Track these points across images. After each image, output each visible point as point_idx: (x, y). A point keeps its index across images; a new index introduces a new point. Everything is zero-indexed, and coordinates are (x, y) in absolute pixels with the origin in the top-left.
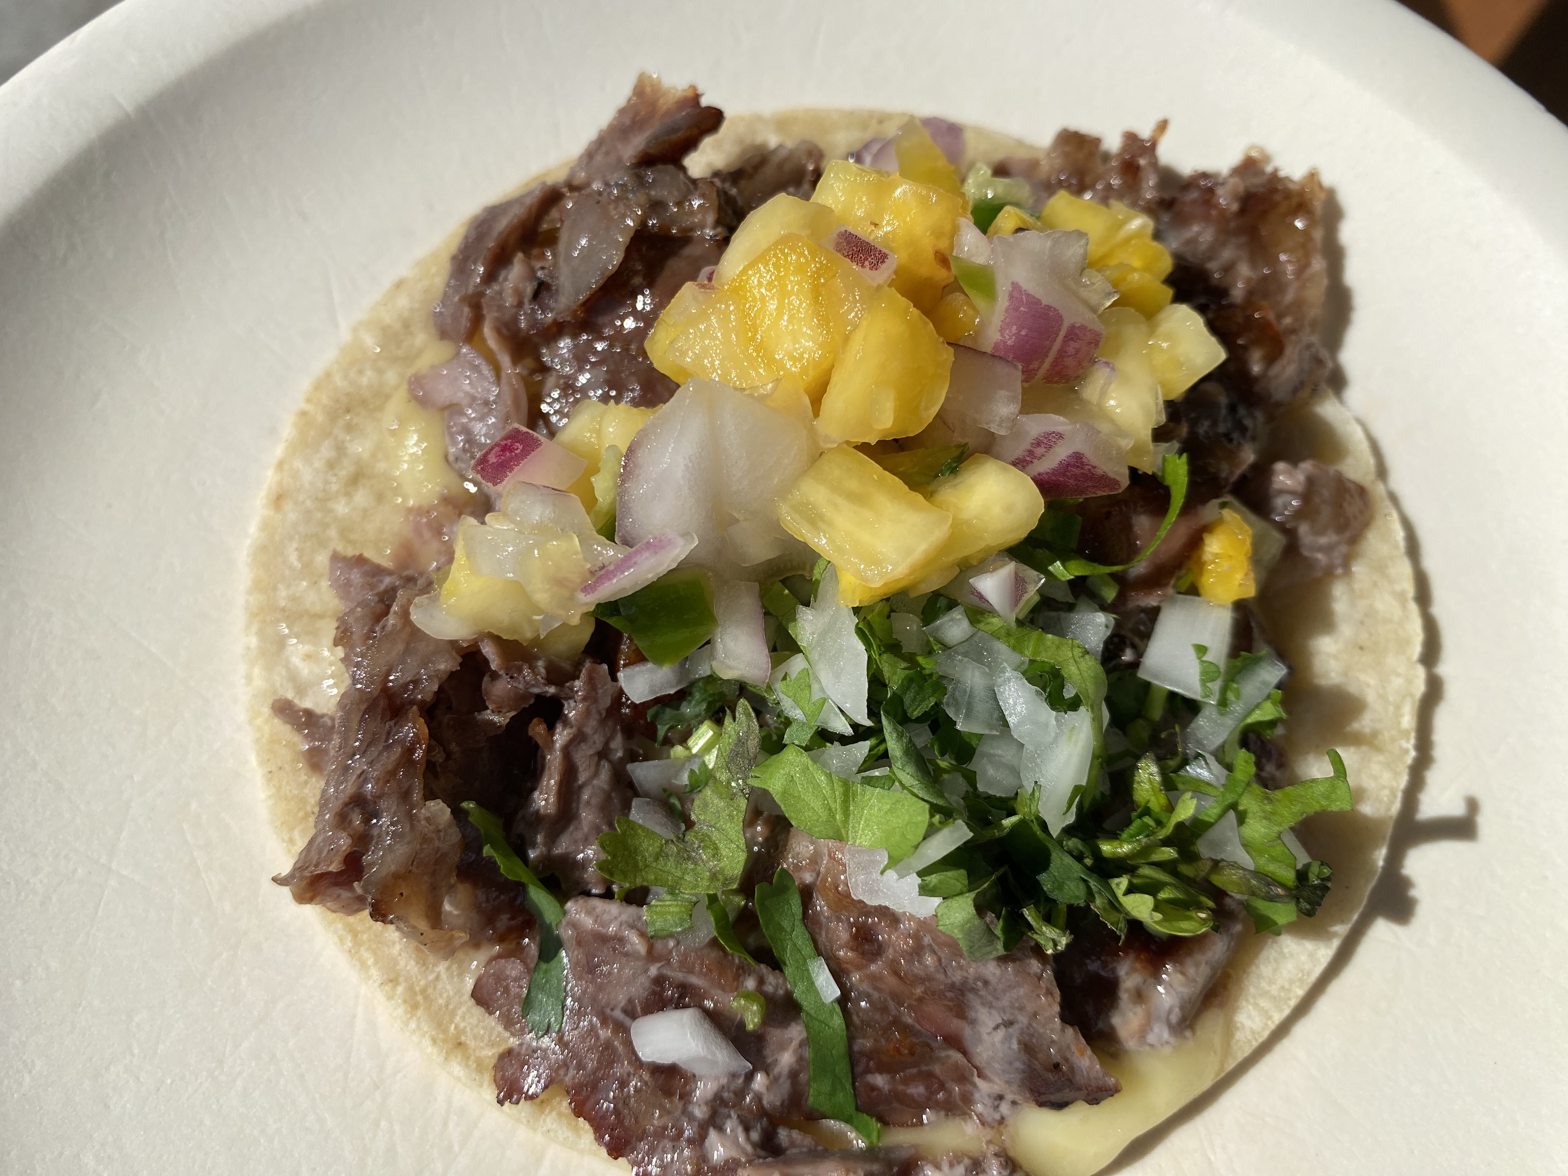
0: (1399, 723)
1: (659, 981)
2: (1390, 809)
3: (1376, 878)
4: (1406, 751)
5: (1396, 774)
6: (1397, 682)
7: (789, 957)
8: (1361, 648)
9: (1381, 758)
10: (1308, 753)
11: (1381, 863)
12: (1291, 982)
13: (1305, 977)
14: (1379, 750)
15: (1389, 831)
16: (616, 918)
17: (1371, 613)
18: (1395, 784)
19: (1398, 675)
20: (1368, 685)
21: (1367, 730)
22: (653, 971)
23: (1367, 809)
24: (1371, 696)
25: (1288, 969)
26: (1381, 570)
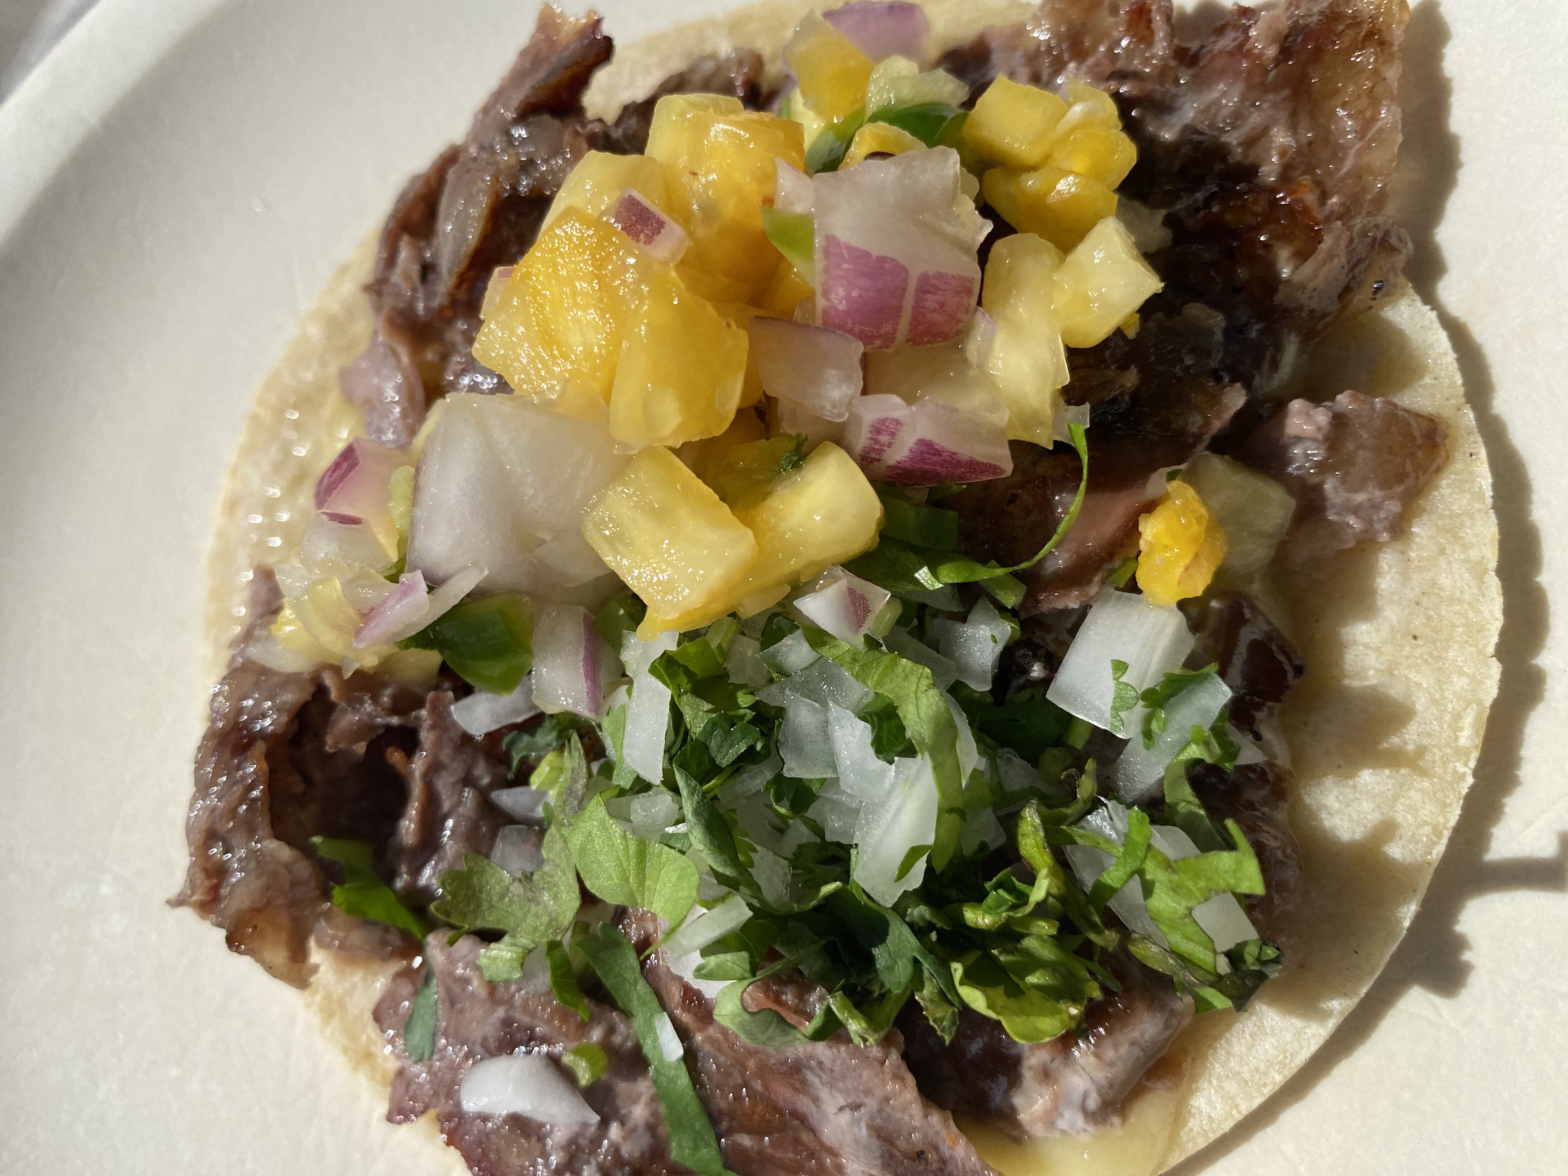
0: (1456, 739)
1: (507, 1023)
2: (1431, 854)
3: (1401, 939)
4: (1463, 777)
5: (1444, 806)
6: (1459, 683)
7: (637, 1008)
8: (1415, 637)
9: (1426, 784)
10: (1325, 775)
11: (1407, 924)
12: (1269, 1064)
13: (1288, 1061)
14: (1424, 773)
15: (1425, 881)
16: (465, 956)
17: (1431, 589)
18: (1441, 820)
19: (1462, 674)
20: (1419, 685)
21: (1410, 747)
22: (501, 1012)
23: (1395, 851)
24: (1421, 703)
25: (1267, 1047)
26: (1453, 532)
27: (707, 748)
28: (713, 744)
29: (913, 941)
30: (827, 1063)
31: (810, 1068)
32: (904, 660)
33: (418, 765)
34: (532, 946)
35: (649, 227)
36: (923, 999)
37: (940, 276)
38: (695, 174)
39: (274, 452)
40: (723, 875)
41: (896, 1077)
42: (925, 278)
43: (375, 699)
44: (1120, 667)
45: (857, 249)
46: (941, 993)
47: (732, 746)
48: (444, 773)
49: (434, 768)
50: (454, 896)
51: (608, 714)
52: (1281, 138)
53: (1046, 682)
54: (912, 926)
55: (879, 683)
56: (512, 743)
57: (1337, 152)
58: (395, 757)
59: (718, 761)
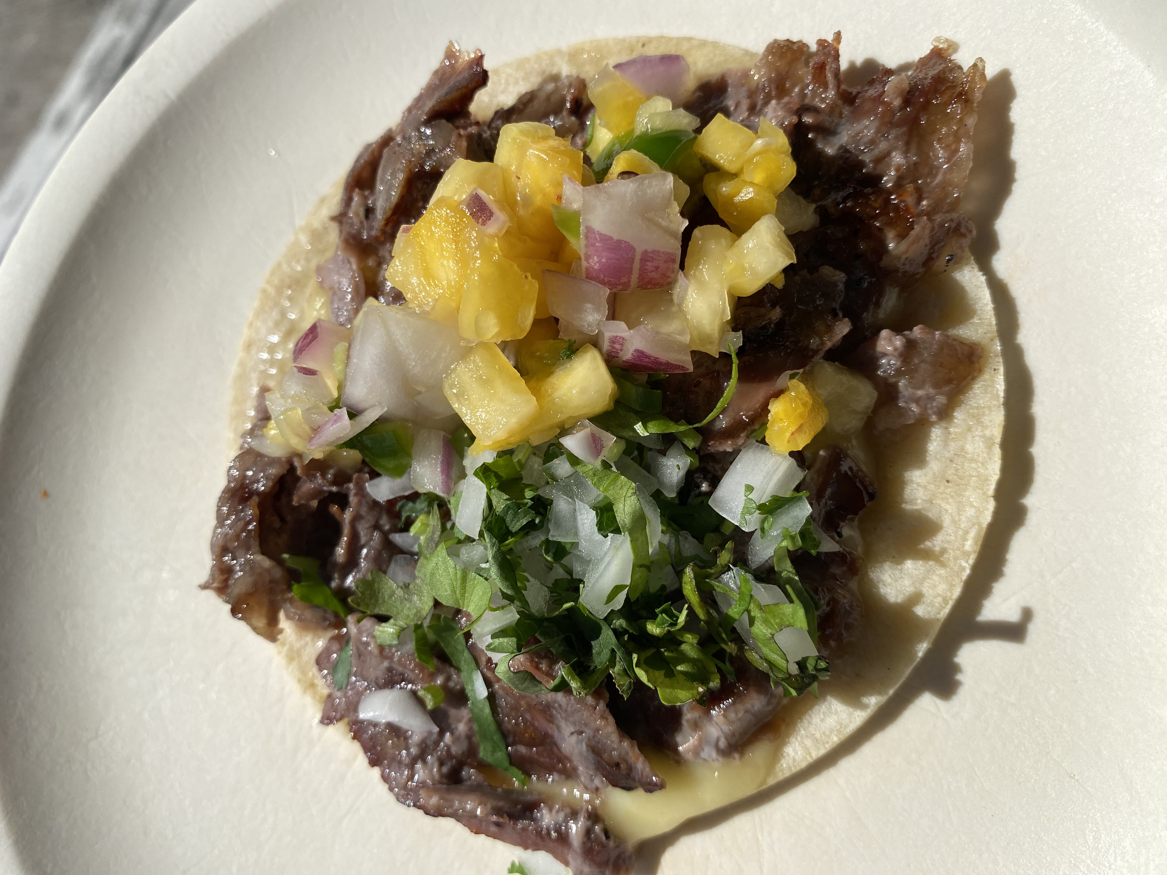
0: (963, 545)
1: (390, 670)
2: (939, 614)
3: (915, 664)
4: (963, 569)
5: (952, 586)
6: (970, 512)
7: (464, 666)
8: (948, 481)
9: (942, 572)
10: (885, 561)
11: (920, 654)
12: (832, 731)
13: (842, 730)
14: (943, 565)
15: (935, 630)
16: (368, 630)
17: (961, 452)
18: (949, 594)
19: (973, 506)
20: (947, 511)
21: (937, 549)
22: (386, 664)
23: (920, 611)
24: (947, 522)
25: (831, 721)
26: (978, 418)
27: (504, 520)
28: (508, 519)
29: (614, 640)
30: (564, 705)
31: (554, 708)
32: (623, 477)
33: (348, 516)
34: (405, 626)
35: (485, 215)
36: (614, 673)
37: (654, 252)
38: (519, 178)
39: (275, 314)
40: (506, 593)
41: (602, 717)
42: (645, 252)
43: (323, 475)
44: (750, 489)
45: (605, 235)
46: (625, 670)
47: (518, 521)
48: (363, 522)
49: (356, 518)
50: (363, 593)
51: (454, 496)
52: (897, 158)
53: (709, 494)
54: (615, 631)
55: (605, 490)
56: (402, 507)
57: (933, 171)
58: (334, 509)
59: (510, 528)
